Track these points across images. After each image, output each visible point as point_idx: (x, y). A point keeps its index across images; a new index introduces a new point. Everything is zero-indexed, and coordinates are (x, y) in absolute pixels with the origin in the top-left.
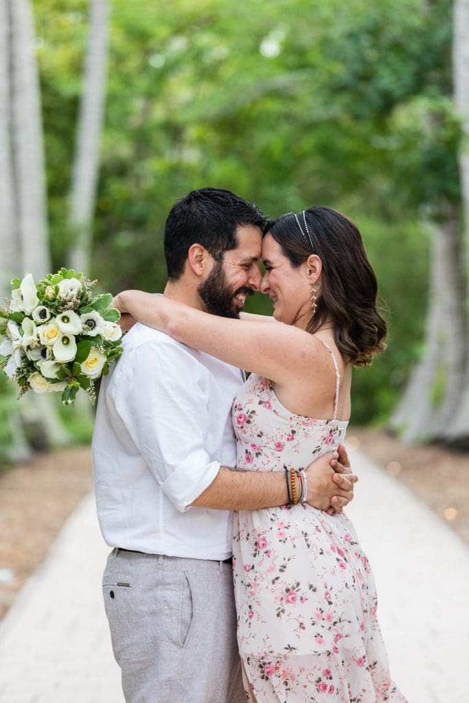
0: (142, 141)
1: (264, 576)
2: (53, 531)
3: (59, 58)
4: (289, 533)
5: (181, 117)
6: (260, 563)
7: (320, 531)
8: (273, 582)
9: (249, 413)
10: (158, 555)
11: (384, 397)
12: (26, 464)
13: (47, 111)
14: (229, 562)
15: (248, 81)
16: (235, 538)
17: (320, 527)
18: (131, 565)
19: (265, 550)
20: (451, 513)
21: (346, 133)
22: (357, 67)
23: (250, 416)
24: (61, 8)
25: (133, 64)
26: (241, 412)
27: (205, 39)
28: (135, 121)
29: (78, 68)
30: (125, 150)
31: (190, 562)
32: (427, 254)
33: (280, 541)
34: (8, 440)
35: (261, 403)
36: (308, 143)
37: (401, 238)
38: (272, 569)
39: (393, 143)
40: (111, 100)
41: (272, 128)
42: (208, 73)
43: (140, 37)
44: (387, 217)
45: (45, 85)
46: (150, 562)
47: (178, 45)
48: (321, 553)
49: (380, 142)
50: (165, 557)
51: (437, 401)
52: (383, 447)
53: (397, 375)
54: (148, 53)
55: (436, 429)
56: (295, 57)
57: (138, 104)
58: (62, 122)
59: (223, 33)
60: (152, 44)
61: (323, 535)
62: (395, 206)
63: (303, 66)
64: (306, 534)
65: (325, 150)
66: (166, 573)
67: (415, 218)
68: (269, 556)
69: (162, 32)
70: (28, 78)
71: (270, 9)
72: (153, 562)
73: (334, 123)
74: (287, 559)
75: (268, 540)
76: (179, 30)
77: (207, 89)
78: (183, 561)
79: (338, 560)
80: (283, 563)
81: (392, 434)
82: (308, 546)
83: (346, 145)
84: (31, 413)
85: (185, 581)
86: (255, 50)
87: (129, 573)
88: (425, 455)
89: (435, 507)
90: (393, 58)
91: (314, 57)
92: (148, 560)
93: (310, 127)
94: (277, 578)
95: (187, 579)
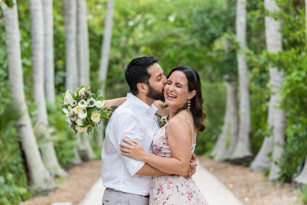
0: (124, 52)
1: (160, 202)
2: (87, 189)
3: (95, 21)
4: (171, 185)
5: (138, 43)
6: (159, 197)
7: (183, 186)
8: (164, 204)
9: (160, 148)
10: (119, 191)
11: (209, 145)
12: (80, 165)
13: (91, 40)
14: (148, 197)
15: (163, 31)
16: (151, 188)
17: (183, 184)
18: (110, 194)
19: (162, 192)
20: (231, 186)
21: (197, 51)
22: (201, 25)
23: (160, 149)
24: (97, 3)
25: (122, 24)
26: (157, 148)
27: (148, 16)
28: (122, 44)
29: (102, 25)
30: (119, 55)
31: (131, 195)
32: (225, 94)
33: (168, 188)
34: (73, 156)
35: (164, 144)
36: (184, 54)
37: (216, 88)
38: (163, 199)
39: (214, 55)
40: (114, 37)
41: (171, 47)
42: (149, 28)
43: (125, 14)
44: (211, 80)
45: (90, 31)
46: (116, 193)
47: (139, 17)
48: (182, 195)
49: (209, 54)
50: (122, 192)
51: (227, 146)
52: (208, 162)
53: (214, 137)
54: (128, 20)
55: (227, 156)
56: (180, 22)
57: (124, 39)
58: (97, 44)
59: (155, 13)
60: (130, 17)
61: (184, 187)
62: (214, 76)
63: (182, 26)
64: (178, 187)
65: (189, 56)
66: (121, 198)
67: (222, 81)
68: (163, 194)
69: (133, 13)
70: (84, 27)
71: (171, 5)
72: (117, 193)
73: (193, 46)
74: (169, 195)
75: (163, 188)
76: (138, 12)
77: (148, 34)
78: (128, 194)
79: (188, 197)
80: (168, 197)
81: (211, 158)
82: (178, 191)
83: (197, 55)
84: (82, 147)
85: (128, 201)
86: (166, 20)
87: (109, 197)
88: (223, 165)
89: (225, 184)
90: (215, 21)
91: (187, 22)
92: (116, 192)
93: (185, 48)
94: (165, 202)
95: (129, 201)
